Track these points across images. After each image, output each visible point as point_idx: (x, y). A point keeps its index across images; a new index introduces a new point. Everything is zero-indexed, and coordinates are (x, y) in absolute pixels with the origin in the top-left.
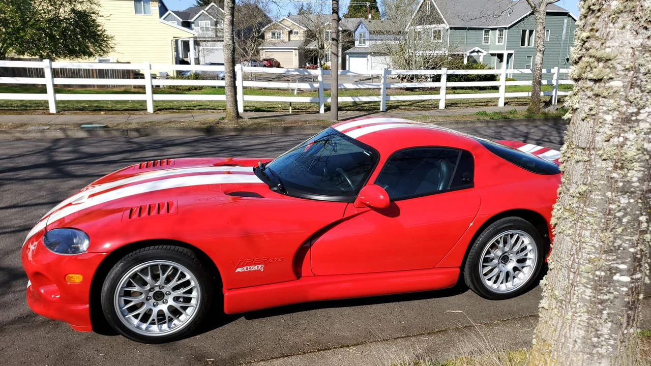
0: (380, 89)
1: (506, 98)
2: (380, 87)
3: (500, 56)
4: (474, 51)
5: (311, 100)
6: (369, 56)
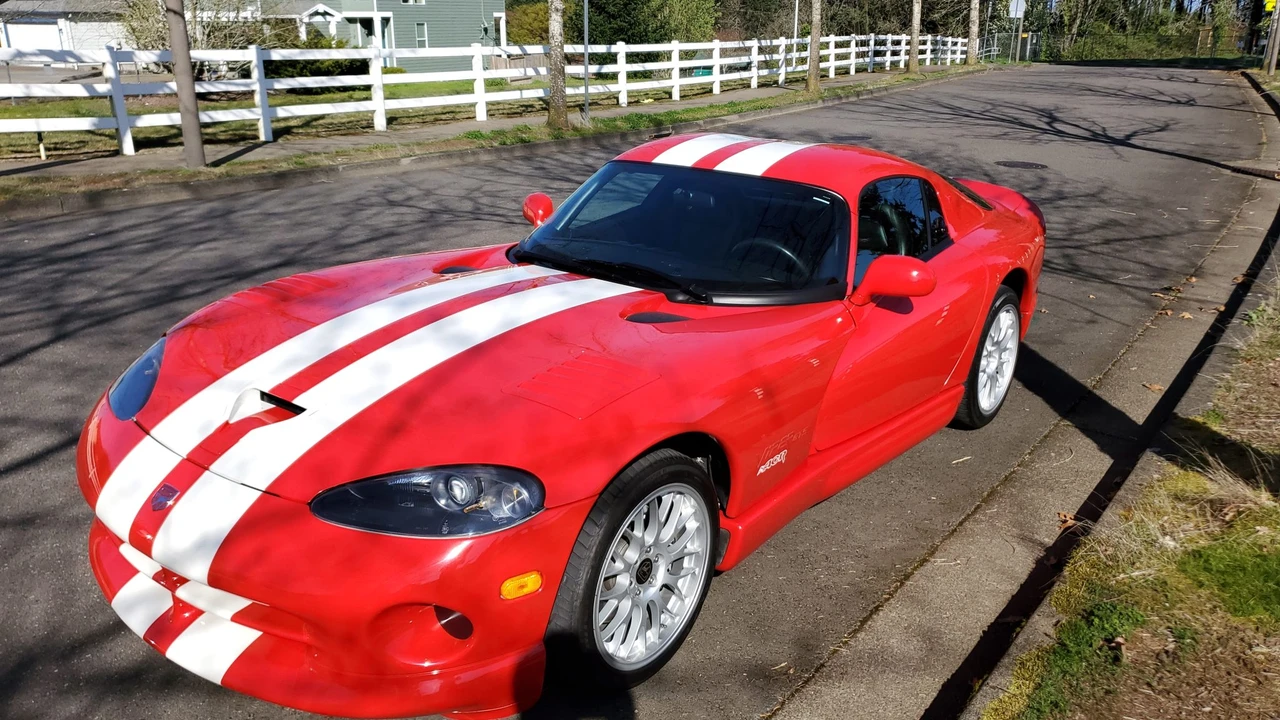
0: (252, 93)
1: (488, 104)
2: (254, 87)
3: (367, 24)
4: (317, 13)
5: (94, 125)
6: (61, 22)
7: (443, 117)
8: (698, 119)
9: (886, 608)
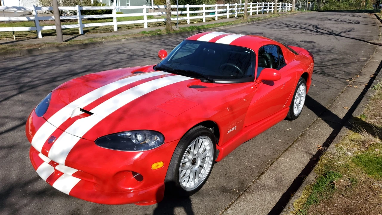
1: (148, 23)
5: (30, 29)
7: (135, 27)
8: (211, 28)
9: (266, 173)
